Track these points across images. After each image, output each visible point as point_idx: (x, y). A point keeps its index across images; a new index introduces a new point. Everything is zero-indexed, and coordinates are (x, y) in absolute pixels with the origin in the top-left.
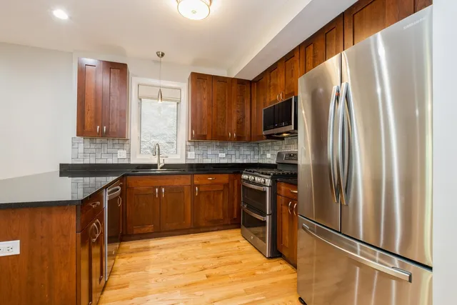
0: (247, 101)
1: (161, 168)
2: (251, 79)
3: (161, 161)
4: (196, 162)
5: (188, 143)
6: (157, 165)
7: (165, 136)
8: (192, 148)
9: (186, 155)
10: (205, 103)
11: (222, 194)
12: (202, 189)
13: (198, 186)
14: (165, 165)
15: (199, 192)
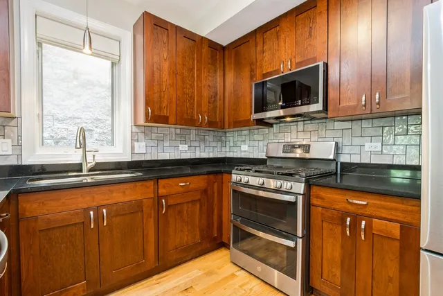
0: (219, 73)
1: (90, 170)
2: (224, 44)
3: (90, 159)
4: (148, 158)
5: (135, 129)
6: (81, 165)
7: (79, 121)
8: (141, 136)
9: (133, 148)
10: (166, 66)
11: (198, 206)
12: (171, 202)
13: (165, 197)
14: (97, 164)
15: (168, 207)
